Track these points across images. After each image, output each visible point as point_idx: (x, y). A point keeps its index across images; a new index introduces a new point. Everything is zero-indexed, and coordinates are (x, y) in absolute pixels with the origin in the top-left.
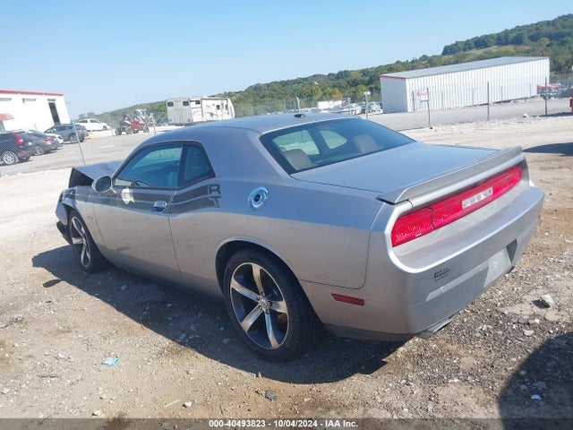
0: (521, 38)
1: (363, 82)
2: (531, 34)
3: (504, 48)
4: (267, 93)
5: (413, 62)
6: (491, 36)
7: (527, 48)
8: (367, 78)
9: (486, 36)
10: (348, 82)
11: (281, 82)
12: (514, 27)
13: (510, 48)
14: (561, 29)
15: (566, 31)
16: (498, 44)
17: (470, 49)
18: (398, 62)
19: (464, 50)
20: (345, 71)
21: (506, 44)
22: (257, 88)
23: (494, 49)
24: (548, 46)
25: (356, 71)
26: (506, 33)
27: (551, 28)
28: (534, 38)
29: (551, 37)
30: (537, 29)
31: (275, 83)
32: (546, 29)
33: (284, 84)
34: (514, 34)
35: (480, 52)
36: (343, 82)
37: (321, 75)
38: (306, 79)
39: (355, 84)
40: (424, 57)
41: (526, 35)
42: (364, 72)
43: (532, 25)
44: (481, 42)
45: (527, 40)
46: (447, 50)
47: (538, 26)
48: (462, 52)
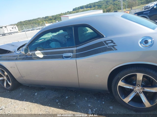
0: (91, 6)
1: (53, 19)
2: (93, 5)
3: (88, 9)
4: (24, 23)
5: (65, 13)
6: (84, 6)
7: (93, 9)
8: (54, 18)
9: (83, 6)
10: (49, 19)
11: (28, 20)
12: (89, 4)
13: (89, 9)
14: (100, 4)
15: (101, 4)
16: (86, 8)
17: (79, 9)
18: (61, 13)
19: (78, 9)
20: (47, 16)
21: (88, 8)
22: (21, 22)
23: (85, 9)
24: (98, 8)
25: (50, 16)
26: (87, 5)
27: (97, 4)
28: (94, 6)
29: (98, 6)
30: (94, 4)
31: (27, 21)
32: (96, 4)
33: (30, 21)
34: (89, 5)
35: (82, 10)
36: (47, 19)
37: (40, 18)
38: (36, 19)
39: (51, 19)
40: (68, 12)
41: (92, 5)
42: (53, 16)
43: (93, 3)
44: (82, 8)
45: (93, 7)
46: (74, 10)
47: (95, 3)
48: (78, 10)
